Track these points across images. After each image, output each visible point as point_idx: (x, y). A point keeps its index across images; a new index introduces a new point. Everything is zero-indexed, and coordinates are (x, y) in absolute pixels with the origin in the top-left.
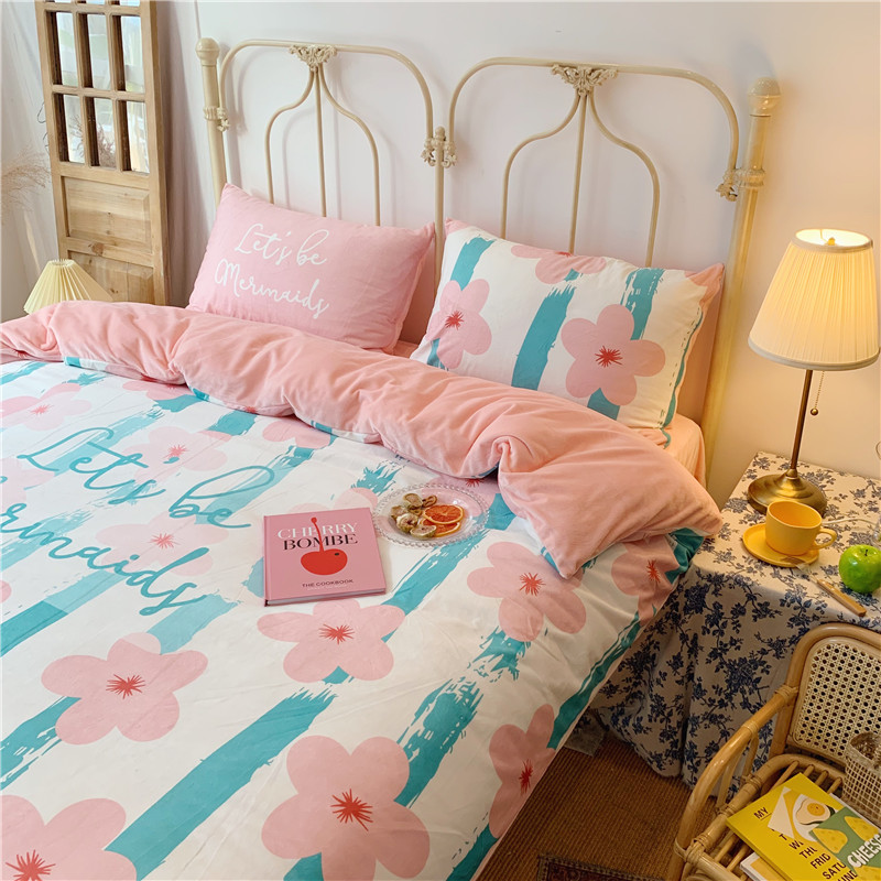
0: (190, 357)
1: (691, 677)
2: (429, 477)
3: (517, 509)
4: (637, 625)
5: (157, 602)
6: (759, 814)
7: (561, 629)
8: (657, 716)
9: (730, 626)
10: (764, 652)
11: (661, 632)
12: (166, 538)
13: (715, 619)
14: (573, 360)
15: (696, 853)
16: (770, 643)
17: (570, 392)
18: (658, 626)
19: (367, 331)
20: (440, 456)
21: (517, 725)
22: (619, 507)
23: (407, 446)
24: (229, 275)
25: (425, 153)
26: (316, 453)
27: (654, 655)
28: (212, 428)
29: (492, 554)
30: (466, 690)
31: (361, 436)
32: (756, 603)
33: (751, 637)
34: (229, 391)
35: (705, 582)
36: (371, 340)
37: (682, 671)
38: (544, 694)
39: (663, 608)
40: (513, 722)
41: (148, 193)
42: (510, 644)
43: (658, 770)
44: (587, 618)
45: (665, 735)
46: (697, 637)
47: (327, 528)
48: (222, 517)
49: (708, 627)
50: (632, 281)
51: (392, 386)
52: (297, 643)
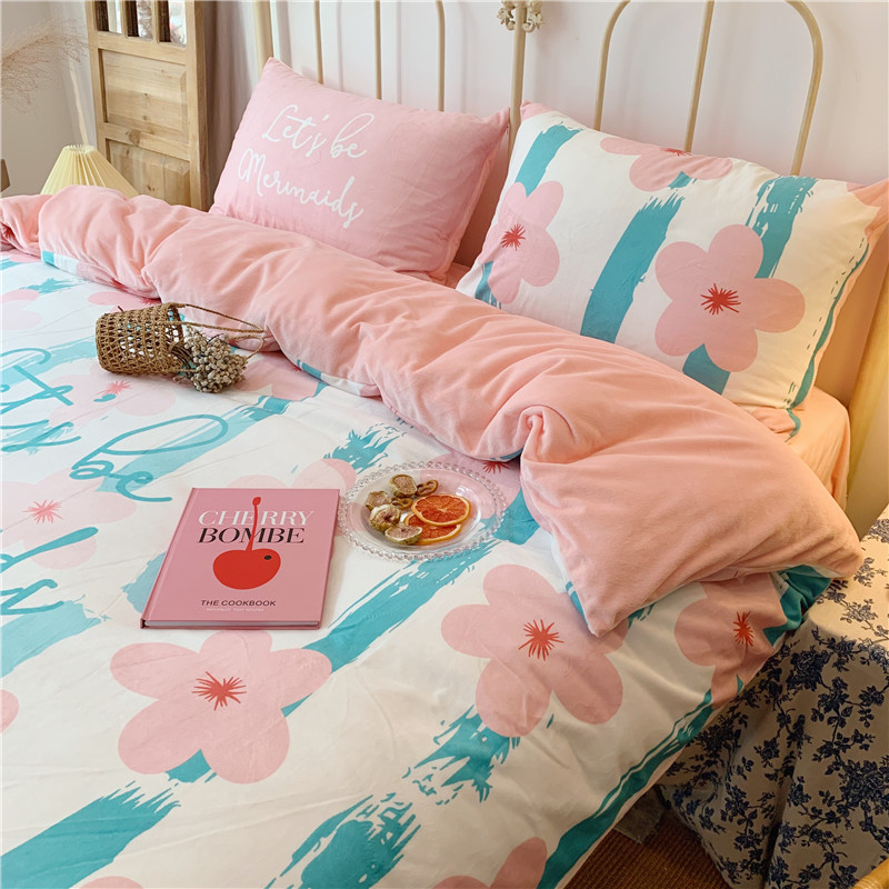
0: (166, 268)
1: (789, 771)
2: (435, 453)
3: (540, 517)
4: (706, 709)
8: (735, 815)
9: (856, 714)
11: (751, 703)
12: (50, 507)
13: (835, 700)
14: (670, 301)
17: (660, 346)
18: (748, 696)
19: (409, 248)
20: (450, 426)
21: (476, 874)
22: (696, 531)
23: (410, 407)
24: (253, 170)
26: (292, 406)
27: (739, 732)
29: (491, 585)
30: (391, 815)
31: (356, 386)
35: (823, 647)
36: (414, 259)
37: (777, 763)
38: (532, 823)
39: (758, 675)
40: (468, 871)
41: (183, 69)
42: (484, 739)
43: (728, 881)
44: (624, 701)
45: (742, 841)
46: (803, 722)
47: (270, 515)
48: (137, 484)
49: (822, 711)
50: (767, 192)
51: (403, 320)
52: (153, 700)
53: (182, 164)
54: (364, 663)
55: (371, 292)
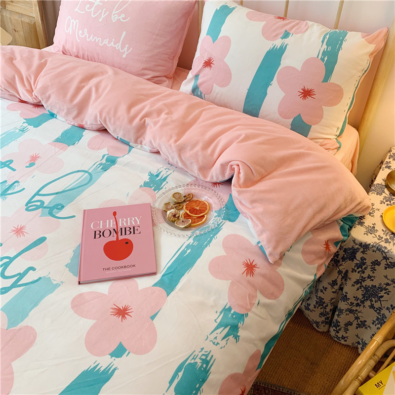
0: (44, 89)
1: (341, 289)
2: (189, 180)
5: (9, 283)
6: (378, 385)
7: (269, 298)
8: (319, 306)
9: (369, 269)
10: (388, 284)
12: (21, 228)
13: (362, 264)
14: (283, 94)
16: (393, 281)
17: (280, 115)
19: (156, 66)
20: (195, 168)
22: (310, 212)
23: (175, 159)
24: (73, 28)
26: (119, 160)
28: (57, 140)
29: (226, 245)
30: (204, 357)
31: (148, 148)
32: (388, 261)
34: (68, 113)
35: (357, 246)
36: (159, 71)
37: (336, 287)
38: (255, 345)
40: (235, 371)
42: (234, 316)
43: (316, 328)
44: (285, 287)
45: (321, 314)
46: (348, 272)
47: (123, 220)
48: (58, 211)
49: (356, 269)
50: (326, 40)
51: (166, 116)
52: (95, 321)
53: (31, 18)
54: (180, 290)
55: (147, 100)
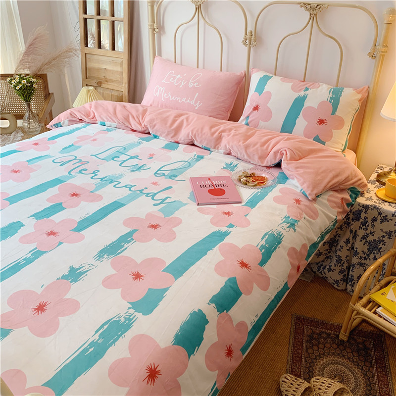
0: (151, 121)
1: (353, 248)
2: (251, 166)
3: (290, 176)
4: (336, 221)
5: (158, 202)
6: (382, 294)
7: (310, 218)
8: (338, 264)
9: (370, 226)
10: (384, 236)
11: (341, 230)
12: (156, 183)
13: (364, 223)
14: (307, 123)
15: (359, 306)
16: (386, 233)
18: (341, 227)
20: (256, 158)
21: (296, 248)
23: (243, 154)
24: (160, 91)
25: (243, 41)
26: (205, 157)
27: (338, 240)
28: (163, 148)
30: (278, 233)
31: (222, 151)
32: (382, 216)
33: (379, 229)
34: (168, 134)
35: (361, 208)
37: (350, 245)
38: (305, 239)
41: (122, 60)
42: (292, 220)
43: (337, 287)
44: (319, 215)
45: (341, 272)
46: (356, 231)
47: (215, 181)
48: (174, 177)
49: (361, 226)
50: (331, 92)
51: (235, 131)
52: (213, 216)
53: (120, 92)
